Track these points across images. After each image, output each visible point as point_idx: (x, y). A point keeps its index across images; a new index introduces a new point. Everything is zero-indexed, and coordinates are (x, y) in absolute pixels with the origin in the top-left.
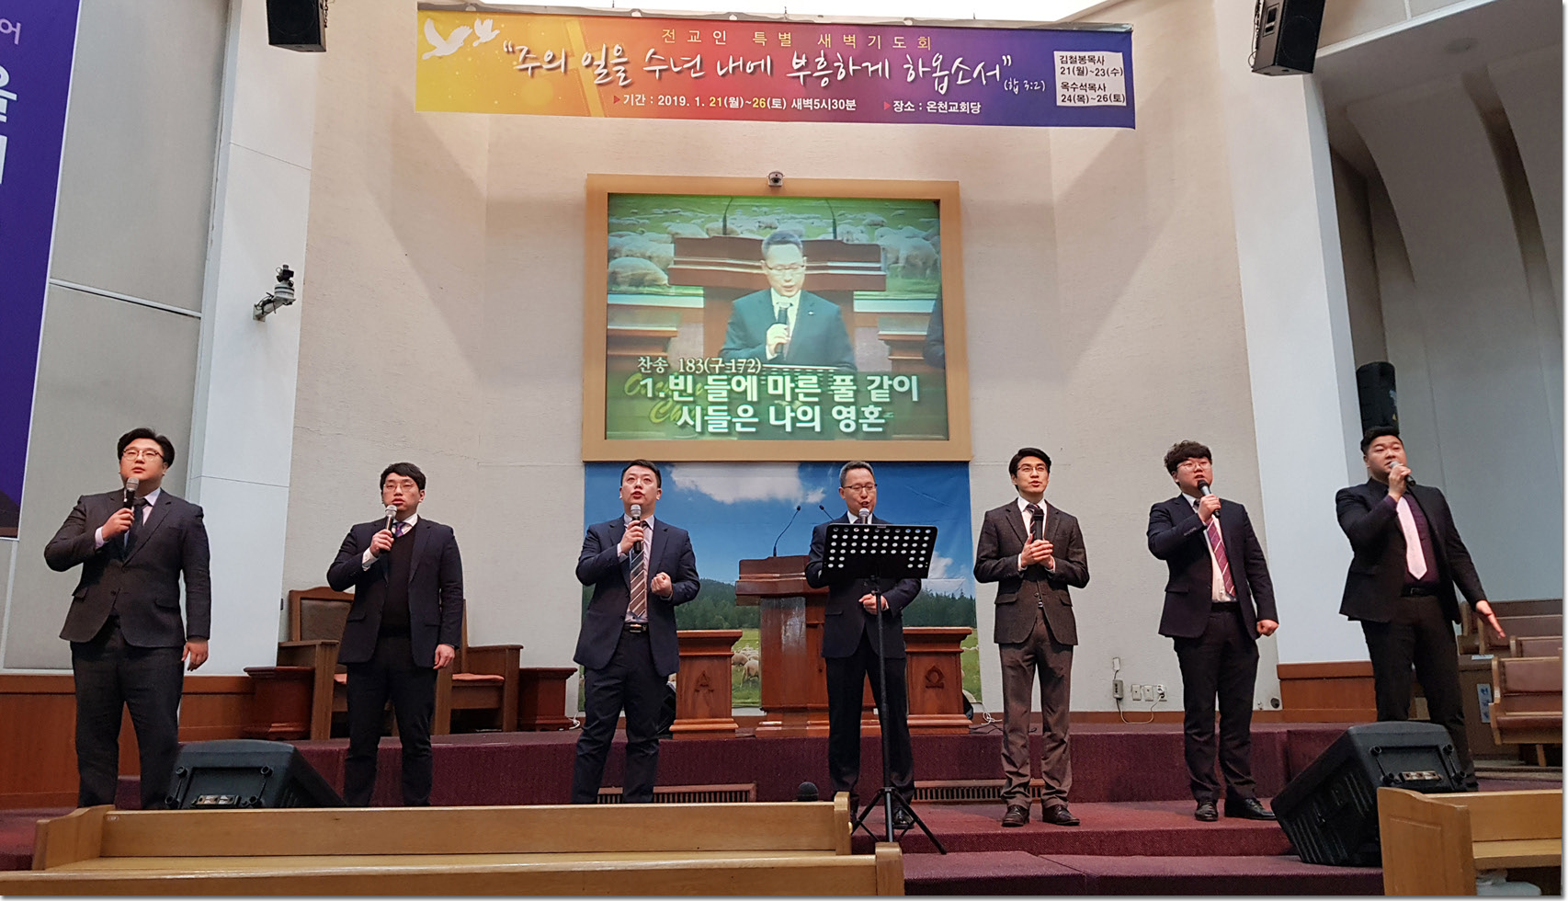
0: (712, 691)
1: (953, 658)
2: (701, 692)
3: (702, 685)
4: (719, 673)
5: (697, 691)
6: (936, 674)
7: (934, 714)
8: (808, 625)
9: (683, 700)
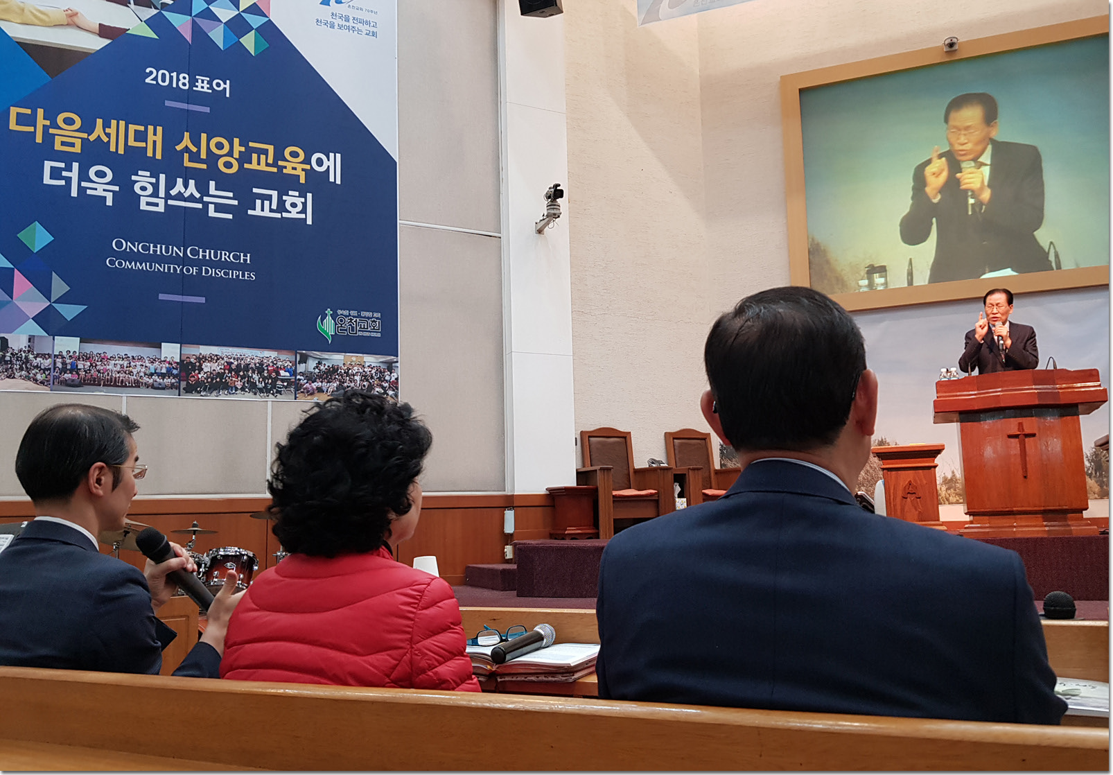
0: (920, 499)
2: (908, 499)
3: (909, 493)
4: (925, 482)
5: (904, 498)
8: (1010, 436)
9: (892, 506)
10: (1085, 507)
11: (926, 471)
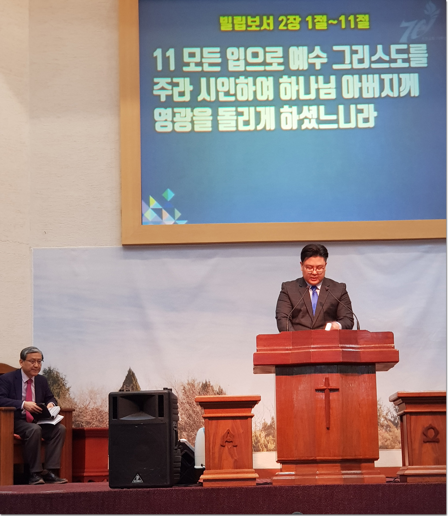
0: (236, 446)
2: (226, 446)
3: (227, 441)
4: (241, 431)
5: (222, 446)
6: (432, 430)
7: (430, 465)
8: (317, 390)
9: (211, 453)
10: (378, 457)
11: (243, 421)
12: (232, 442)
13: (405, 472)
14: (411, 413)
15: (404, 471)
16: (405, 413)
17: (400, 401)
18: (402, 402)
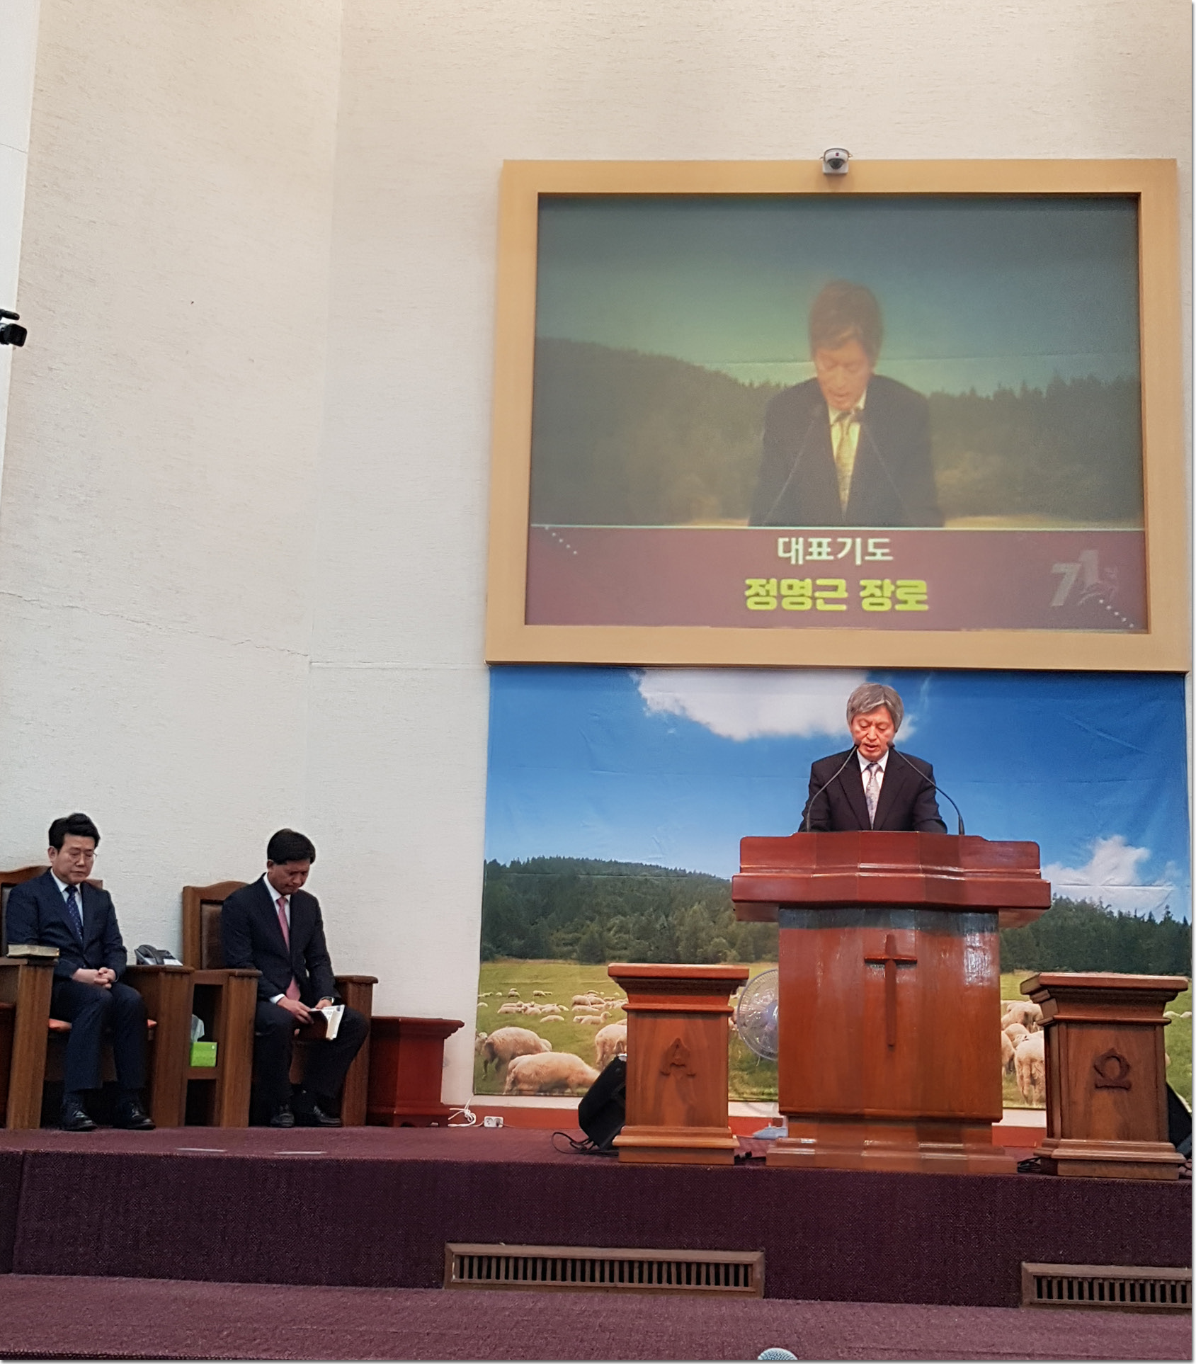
0: (693, 1076)
1: (1149, 1033)
2: (672, 1076)
3: (673, 1064)
4: (703, 1043)
5: (663, 1073)
6: (1115, 1063)
7: (1110, 1139)
8: (869, 961)
9: (639, 1089)
10: (996, 1115)
11: (710, 1022)
12: (683, 1065)
13: (1052, 1151)
14: (1069, 1022)
15: (1051, 1149)
16: (1056, 1022)
17: (1044, 994)
18: (1049, 996)
